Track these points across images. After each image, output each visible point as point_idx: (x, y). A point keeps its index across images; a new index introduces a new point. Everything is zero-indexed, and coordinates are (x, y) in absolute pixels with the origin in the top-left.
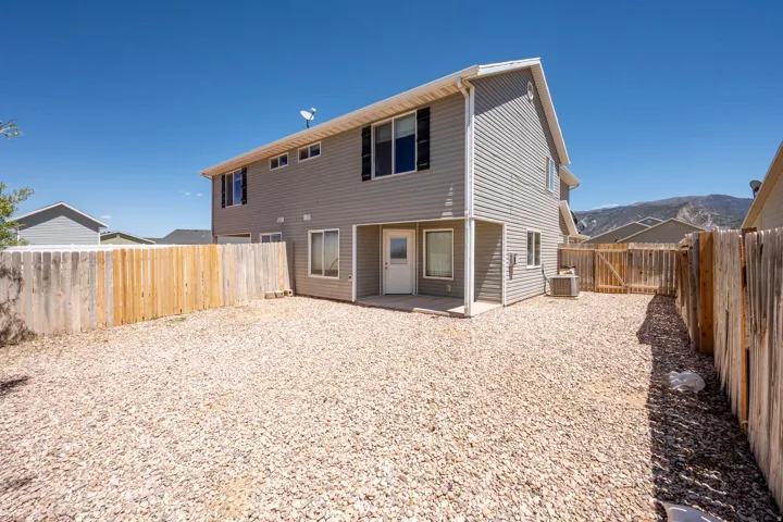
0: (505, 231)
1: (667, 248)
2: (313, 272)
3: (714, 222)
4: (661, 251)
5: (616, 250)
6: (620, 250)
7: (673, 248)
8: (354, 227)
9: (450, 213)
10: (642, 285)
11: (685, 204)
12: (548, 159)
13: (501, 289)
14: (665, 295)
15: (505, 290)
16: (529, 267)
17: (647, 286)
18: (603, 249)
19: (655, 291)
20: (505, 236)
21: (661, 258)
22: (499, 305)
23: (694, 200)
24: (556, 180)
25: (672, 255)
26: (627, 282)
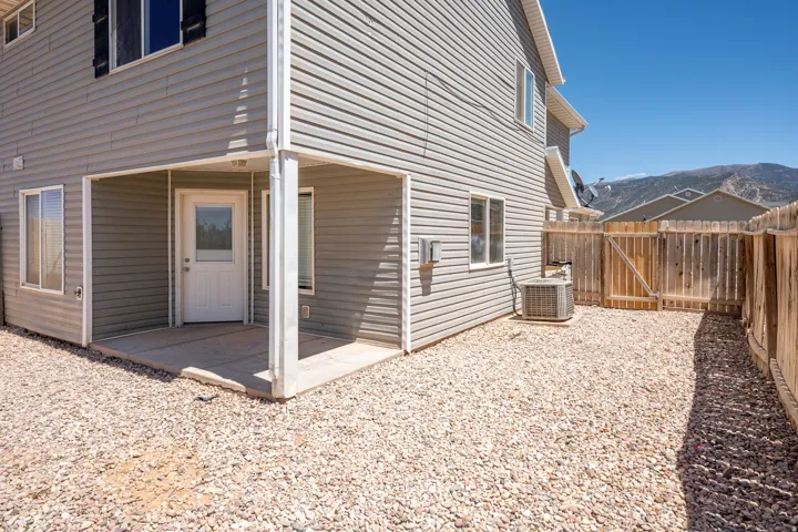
0: (408, 192)
1: (725, 230)
2: (32, 278)
3: (764, 197)
4: (715, 236)
5: (639, 233)
6: (646, 234)
7: (735, 231)
8: (86, 183)
9: (242, 143)
10: (683, 296)
11: (729, 175)
12: (520, 68)
13: (400, 316)
14: (722, 314)
15: (408, 318)
16: (474, 266)
17: (691, 298)
18: (617, 231)
19: (705, 306)
20: (408, 202)
21: (715, 249)
22: (395, 351)
23: (741, 170)
24: (539, 111)
25: (733, 242)
26: (657, 290)
